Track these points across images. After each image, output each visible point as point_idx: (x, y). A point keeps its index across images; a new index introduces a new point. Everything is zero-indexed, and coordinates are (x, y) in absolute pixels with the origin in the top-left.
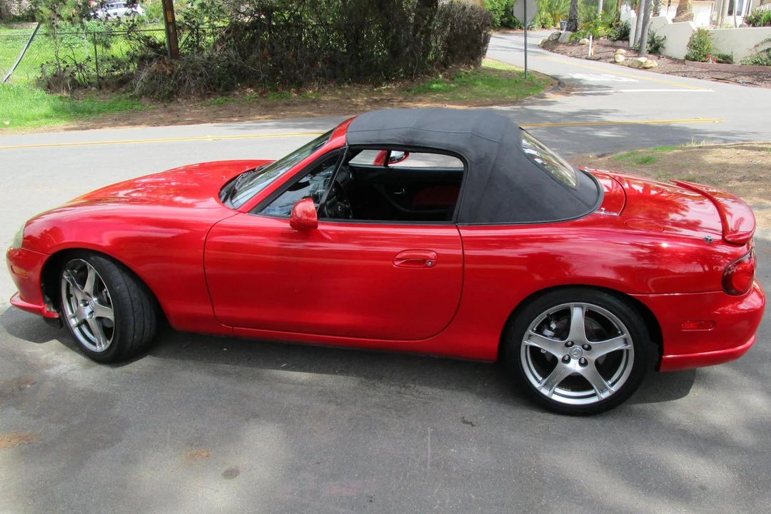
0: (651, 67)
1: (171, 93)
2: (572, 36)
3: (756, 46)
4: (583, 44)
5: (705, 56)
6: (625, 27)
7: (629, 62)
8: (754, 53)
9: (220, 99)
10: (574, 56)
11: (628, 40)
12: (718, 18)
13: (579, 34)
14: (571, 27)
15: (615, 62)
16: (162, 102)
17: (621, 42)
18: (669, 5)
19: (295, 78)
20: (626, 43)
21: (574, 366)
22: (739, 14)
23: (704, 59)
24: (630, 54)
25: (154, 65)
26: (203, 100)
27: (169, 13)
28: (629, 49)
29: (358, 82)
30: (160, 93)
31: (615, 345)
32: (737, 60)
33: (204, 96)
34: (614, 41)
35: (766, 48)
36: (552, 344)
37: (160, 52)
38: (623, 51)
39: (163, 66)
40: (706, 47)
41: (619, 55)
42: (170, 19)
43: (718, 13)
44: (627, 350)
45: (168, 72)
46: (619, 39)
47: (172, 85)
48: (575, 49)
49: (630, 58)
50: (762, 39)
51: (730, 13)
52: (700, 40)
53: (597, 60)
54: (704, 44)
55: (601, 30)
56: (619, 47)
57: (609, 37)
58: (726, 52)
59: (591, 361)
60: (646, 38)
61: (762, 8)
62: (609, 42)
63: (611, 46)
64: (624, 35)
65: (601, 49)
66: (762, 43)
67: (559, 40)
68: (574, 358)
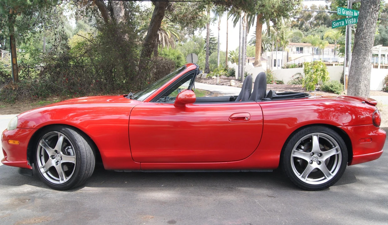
1: (15, 99)
2: (208, 75)
3: (293, 76)
4: (214, 79)
5: (271, 81)
6: (233, 70)
7: (237, 85)
8: (293, 80)
9: (41, 102)
10: (211, 84)
11: (234, 76)
12: (270, 68)
13: (211, 74)
14: (207, 71)
15: (231, 85)
16: (10, 103)
17: (231, 77)
18: (248, 62)
19: (81, 91)
20: (234, 77)
21: (315, 165)
22: (279, 66)
23: (271, 83)
24: (237, 82)
25: (6, 85)
26: (32, 102)
27: (14, 59)
28: (235, 80)
29: (114, 93)
30: (9, 99)
31: (333, 152)
32: (285, 83)
33: (32, 101)
34: (228, 76)
35: (297, 77)
36: (304, 155)
37: (8, 79)
38: (234, 81)
39: (11, 85)
40: (271, 77)
41: (232, 82)
42: (15, 62)
43: (270, 66)
44: (338, 155)
45: (14, 88)
46: (230, 76)
47: (15, 95)
48: (210, 81)
49: (238, 84)
50: (295, 73)
51: (275, 66)
52: (268, 74)
53: (222, 85)
54: (270, 76)
55: (222, 72)
56: (231, 79)
57: (226, 75)
58: (280, 80)
59: (323, 161)
60: (244, 75)
61: (289, 63)
62: (226, 77)
63: (227, 79)
64: (233, 74)
65: (223, 81)
66: (295, 75)
67: (202, 77)
68: (314, 161)
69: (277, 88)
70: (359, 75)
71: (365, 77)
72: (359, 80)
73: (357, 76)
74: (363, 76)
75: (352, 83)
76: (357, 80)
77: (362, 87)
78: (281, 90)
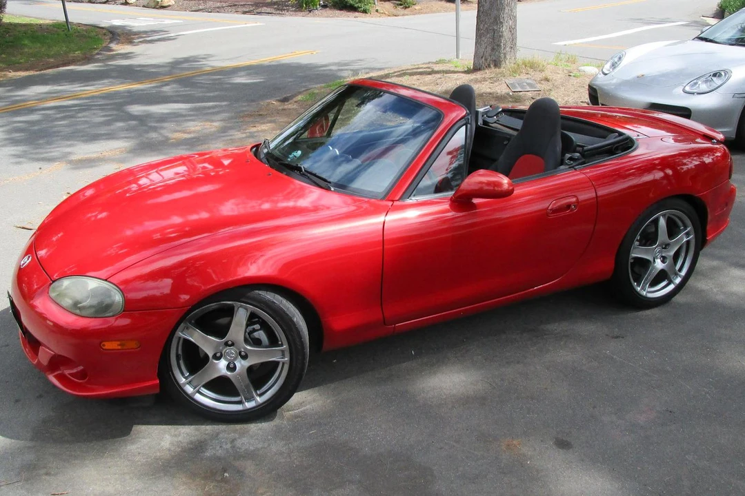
0: (169, 6)
7: (143, 2)
15: (126, 3)
21: (659, 265)
31: (683, 238)
36: (647, 251)
44: (688, 241)
68: (658, 258)
69: (236, 5)
70: (498, 10)
71: (510, 12)
72: (499, 20)
73: (495, 12)
74: (506, 11)
75: (486, 26)
76: (495, 19)
77: (505, 34)
78: (247, 10)
